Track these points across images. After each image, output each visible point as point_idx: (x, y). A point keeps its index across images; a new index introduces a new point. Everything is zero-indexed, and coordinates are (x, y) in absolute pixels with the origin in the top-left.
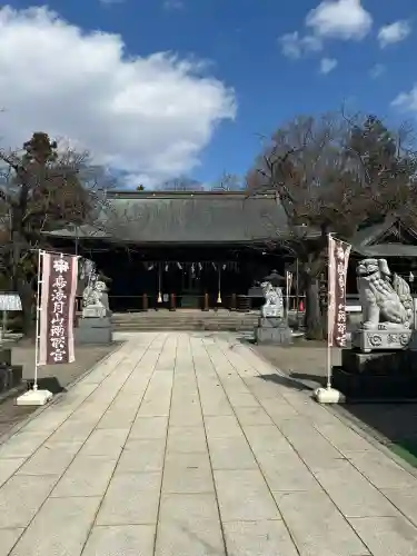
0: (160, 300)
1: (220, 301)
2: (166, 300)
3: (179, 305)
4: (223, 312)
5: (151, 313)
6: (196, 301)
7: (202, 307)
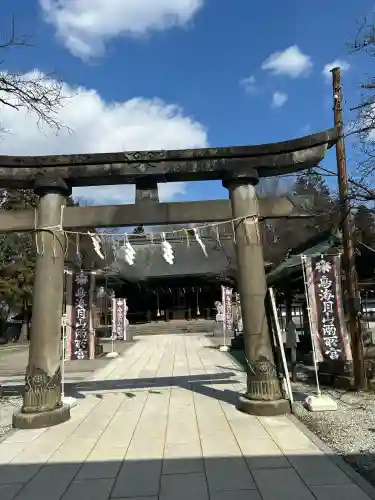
0: (159, 314)
1: (199, 313)
2: (163, 314)
3: (171, 318)
4: (201, 321)
5: (153, 323)
6: (184, 314)
7: (187, 318)
